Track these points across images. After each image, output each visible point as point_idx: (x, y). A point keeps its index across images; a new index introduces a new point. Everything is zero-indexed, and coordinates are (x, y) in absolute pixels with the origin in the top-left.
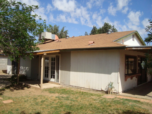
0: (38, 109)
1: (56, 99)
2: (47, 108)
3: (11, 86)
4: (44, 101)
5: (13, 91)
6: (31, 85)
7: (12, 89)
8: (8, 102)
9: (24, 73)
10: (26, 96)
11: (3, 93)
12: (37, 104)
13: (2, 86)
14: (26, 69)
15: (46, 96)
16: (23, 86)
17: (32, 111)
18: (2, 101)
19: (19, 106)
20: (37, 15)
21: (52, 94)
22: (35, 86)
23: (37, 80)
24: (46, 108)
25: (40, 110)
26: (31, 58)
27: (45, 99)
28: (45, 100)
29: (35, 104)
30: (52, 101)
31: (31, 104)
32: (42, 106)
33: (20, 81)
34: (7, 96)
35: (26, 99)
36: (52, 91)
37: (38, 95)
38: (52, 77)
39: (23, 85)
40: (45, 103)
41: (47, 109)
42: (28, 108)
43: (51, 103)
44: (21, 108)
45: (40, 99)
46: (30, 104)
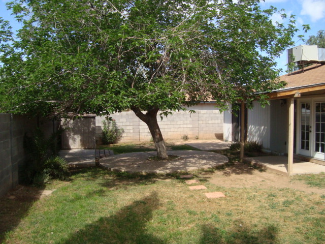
0: (274, 218)
1: (322, 200)
2: (295, 219)
3: (227, 165)
4: (291, 203)
5: (230, 175)
6: (268, 165)
7: (229, 171)
8: (214, 197)
9: (256, 139)
10: (253, 188)
11: (210, 178)
12: (273, 208)
13: (210, 165)
14: (260, 130)
15: (297, 191)
16: (252, 166)
17: (260, 221)
18: (204, 192)
19: (235, 208)
20: (275, 9)
21: (315, 189)
22: (276, 167)
23: (283, 154)
24: (293, 218)
25: (278, 220)
26: (263, 105)
27: (293, 199)
28: (293, 201)
29: (268, 207)
30: (311, 205)
31: (261, 207)
32: (284, 214)
33: (246, 155)
34: (214, 185)
35: (250, 194)
36: (314, 181)
37: (281, 187)
38: (317, 150)
39: (252, 164)
40: (292, 206)
41: (295, 221)
42: (252, 214)
43: (306, 208)
44: (237, 211)
45: (283, 197)
46: (258, 204)
